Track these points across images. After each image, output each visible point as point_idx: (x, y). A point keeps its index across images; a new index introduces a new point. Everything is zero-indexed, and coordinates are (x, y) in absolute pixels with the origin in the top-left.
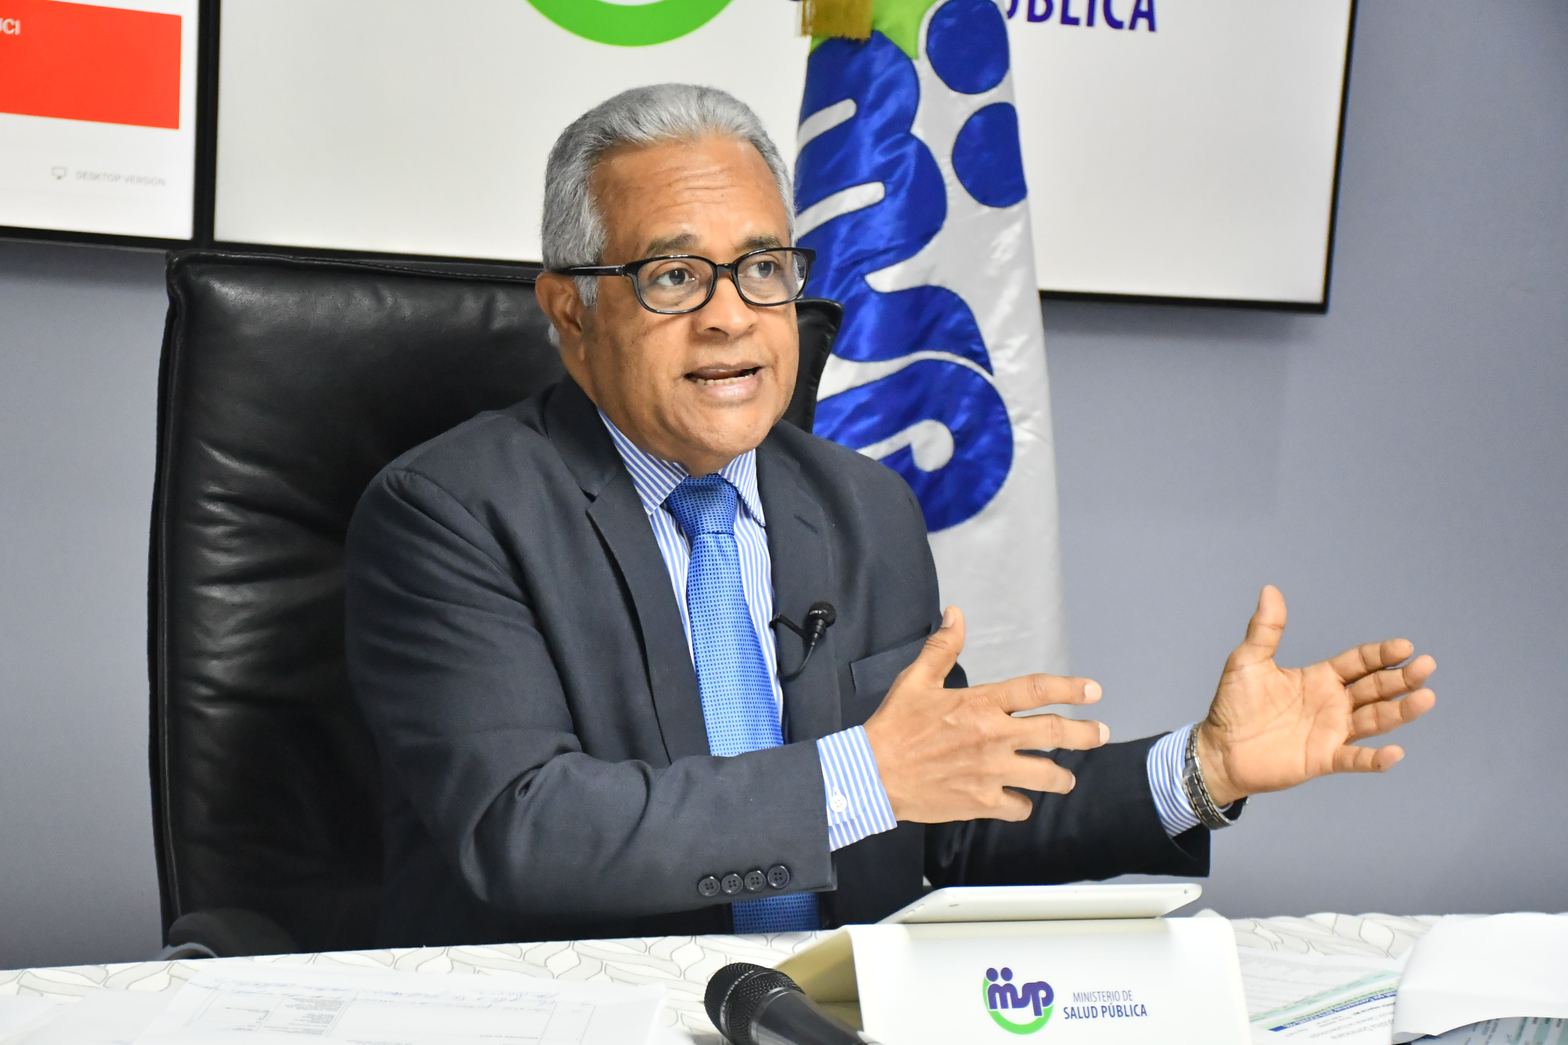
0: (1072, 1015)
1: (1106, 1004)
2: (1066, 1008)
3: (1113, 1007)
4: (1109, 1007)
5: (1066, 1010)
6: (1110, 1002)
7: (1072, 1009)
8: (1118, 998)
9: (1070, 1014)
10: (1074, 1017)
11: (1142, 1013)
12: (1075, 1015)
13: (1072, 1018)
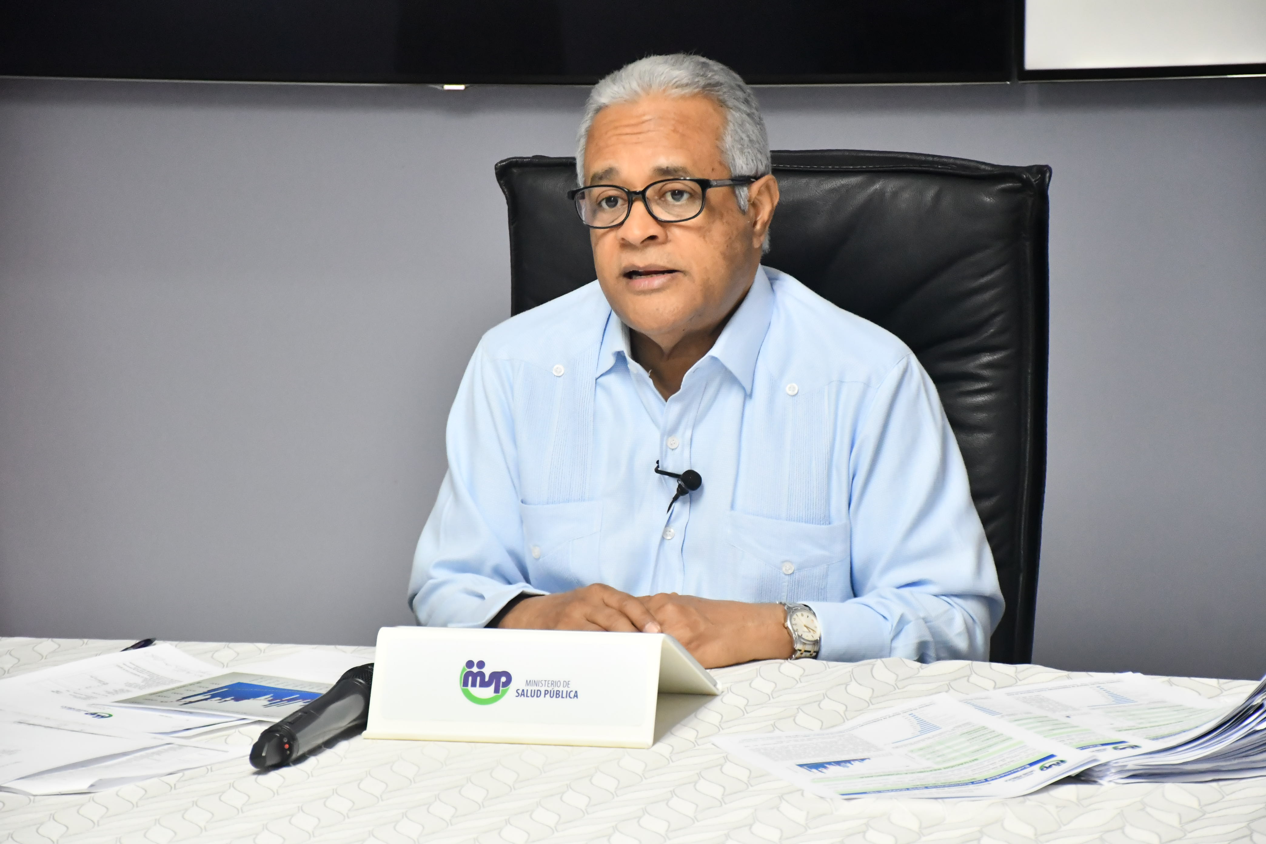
0: (522, 695)
5: (518, 691)
10: (523, 696)
11: (575, 696)
13: (521, 696)
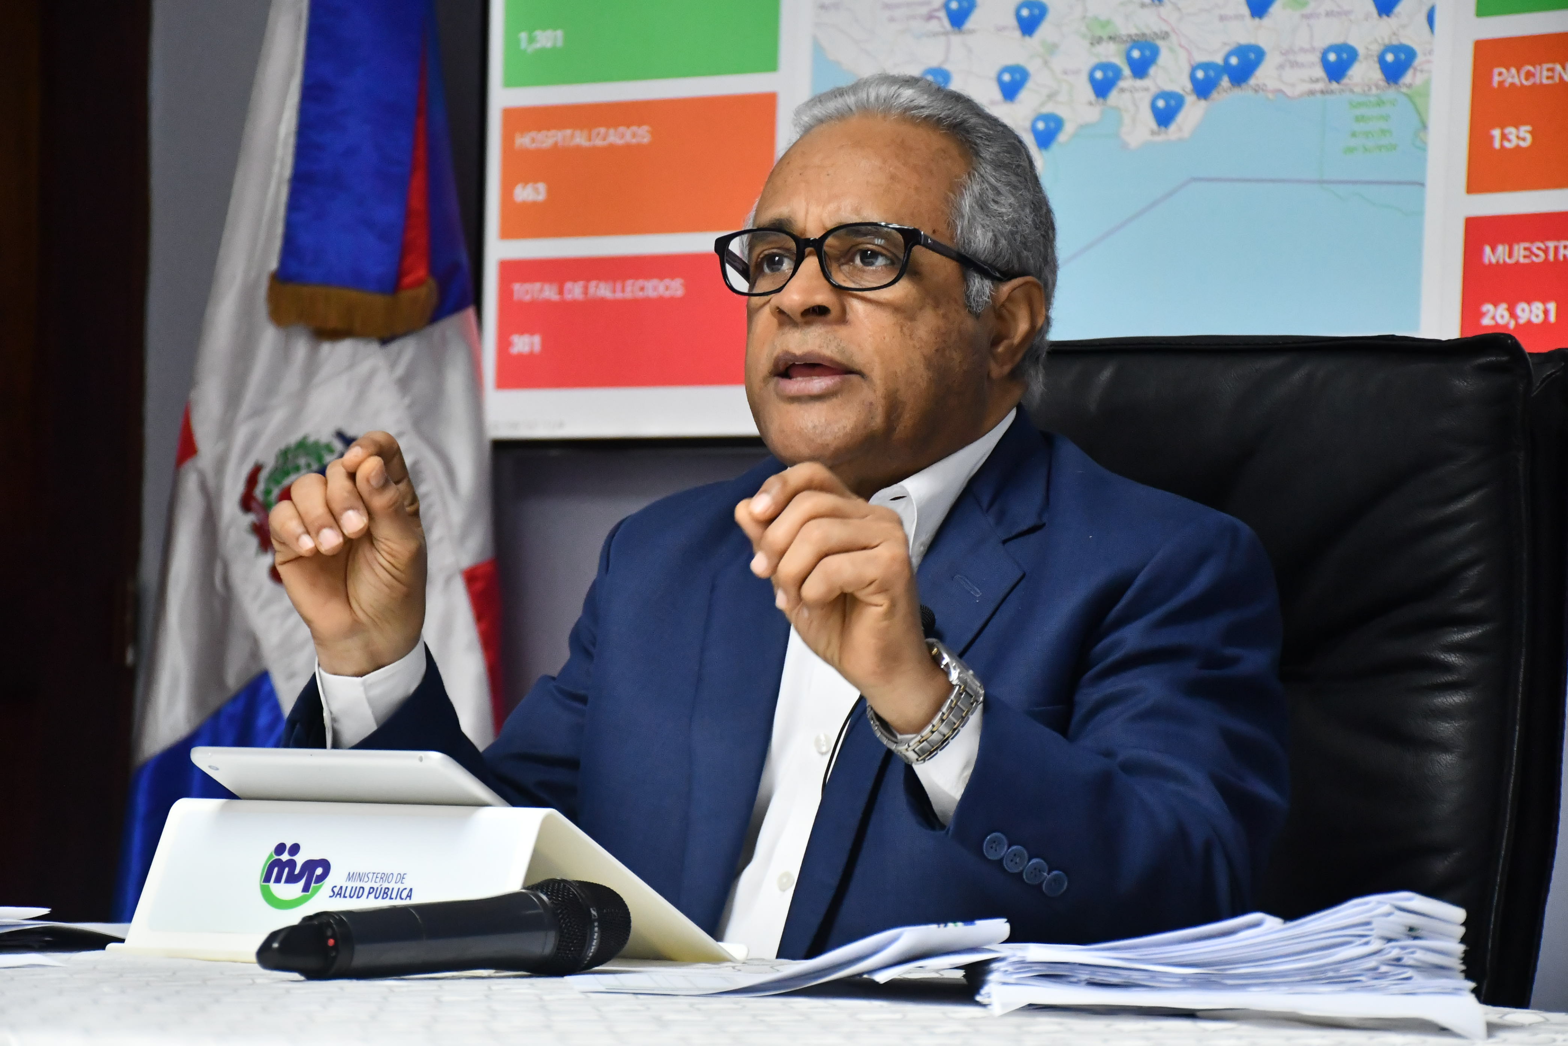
1: (375, 886)
2: (335, 887)
3: (382, 888)
4: (377, 888)
6: (381, 883)
7: (341, 888)
8: (389, 881)
9: (336, 893)
12: (340, 894)
